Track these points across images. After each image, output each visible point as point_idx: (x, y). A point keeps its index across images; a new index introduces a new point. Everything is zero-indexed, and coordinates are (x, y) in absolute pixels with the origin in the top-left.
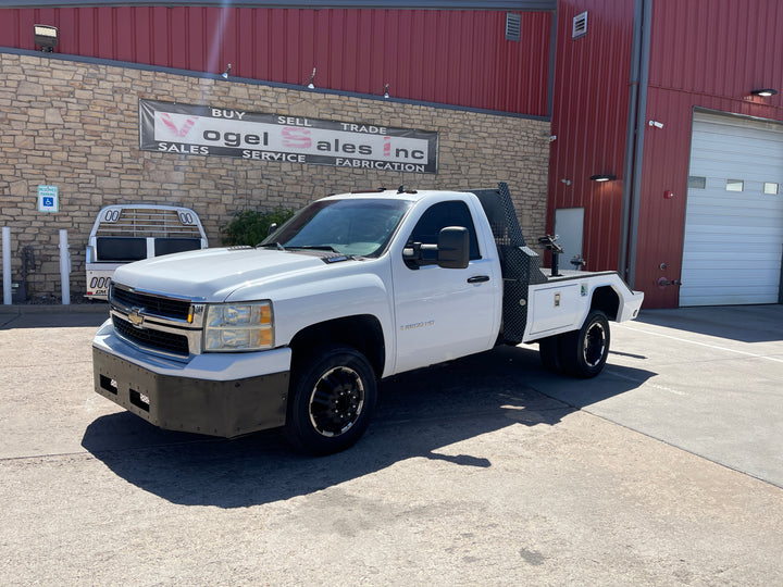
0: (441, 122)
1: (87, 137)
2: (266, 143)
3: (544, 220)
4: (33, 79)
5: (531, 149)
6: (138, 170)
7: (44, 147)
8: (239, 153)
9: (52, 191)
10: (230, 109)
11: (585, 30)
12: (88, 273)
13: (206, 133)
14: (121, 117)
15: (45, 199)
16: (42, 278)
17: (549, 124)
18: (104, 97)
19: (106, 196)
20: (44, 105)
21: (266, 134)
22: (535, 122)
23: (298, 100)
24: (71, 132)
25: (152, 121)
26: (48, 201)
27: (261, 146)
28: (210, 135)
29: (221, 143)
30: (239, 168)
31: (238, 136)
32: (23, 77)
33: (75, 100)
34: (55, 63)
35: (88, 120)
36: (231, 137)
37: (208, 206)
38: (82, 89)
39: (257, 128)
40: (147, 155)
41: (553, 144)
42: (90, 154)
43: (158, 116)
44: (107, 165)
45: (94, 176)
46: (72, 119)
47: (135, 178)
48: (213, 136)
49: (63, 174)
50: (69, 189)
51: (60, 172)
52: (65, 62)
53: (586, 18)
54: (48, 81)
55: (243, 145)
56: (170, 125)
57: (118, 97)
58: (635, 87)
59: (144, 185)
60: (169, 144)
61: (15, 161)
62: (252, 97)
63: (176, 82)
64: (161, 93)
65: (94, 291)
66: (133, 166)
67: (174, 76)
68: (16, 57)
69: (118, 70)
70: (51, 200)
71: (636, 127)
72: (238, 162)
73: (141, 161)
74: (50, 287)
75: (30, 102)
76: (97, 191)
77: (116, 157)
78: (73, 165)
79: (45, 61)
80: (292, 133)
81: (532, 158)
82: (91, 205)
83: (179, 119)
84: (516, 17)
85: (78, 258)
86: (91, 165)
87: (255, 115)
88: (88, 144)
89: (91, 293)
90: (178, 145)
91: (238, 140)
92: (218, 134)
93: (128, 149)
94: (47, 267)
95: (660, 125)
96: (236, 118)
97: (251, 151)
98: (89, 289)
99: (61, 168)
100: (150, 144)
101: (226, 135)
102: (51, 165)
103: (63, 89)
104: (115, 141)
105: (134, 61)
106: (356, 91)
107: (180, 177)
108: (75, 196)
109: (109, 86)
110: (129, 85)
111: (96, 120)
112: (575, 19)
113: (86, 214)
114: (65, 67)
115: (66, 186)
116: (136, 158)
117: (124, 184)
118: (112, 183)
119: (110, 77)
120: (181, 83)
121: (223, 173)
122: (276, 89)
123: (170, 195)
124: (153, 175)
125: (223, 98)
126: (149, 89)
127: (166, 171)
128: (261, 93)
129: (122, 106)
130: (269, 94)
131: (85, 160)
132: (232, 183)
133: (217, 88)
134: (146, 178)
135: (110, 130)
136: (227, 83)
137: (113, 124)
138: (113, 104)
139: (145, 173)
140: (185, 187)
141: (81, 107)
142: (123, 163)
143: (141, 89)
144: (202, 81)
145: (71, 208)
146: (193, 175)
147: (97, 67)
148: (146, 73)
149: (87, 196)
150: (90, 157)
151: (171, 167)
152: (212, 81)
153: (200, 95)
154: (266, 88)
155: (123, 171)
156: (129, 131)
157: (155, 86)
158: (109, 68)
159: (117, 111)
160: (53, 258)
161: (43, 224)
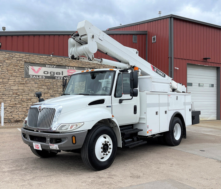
1: (9, 74)
2: (62, 75)
6: (24, 83)
8: (54, 78)
10: (52, 65)
11: (156, 41)
13: (44, 72)
14: (19, 68)
18: (14, 62)
19: (14, 92)
21: (62, 72)
23: (72, 61)
24: (4, 73)
25: (28, 69)
27: (61, 75)
28: (45, 73)
29: (49, 75)
30: (54, 82)
31: (54, 72)
33: (5, 63)
35: (9, 69)
36: (52, 73)
37: (45, 94)
38: (8, 60)
39: (59, 70)
40: (26, 79)
42: (9, 79)
43: (30, 67)
44: (14, 82)
45: (10, 86)
46: (4, 69)
47: (22, 86)
48: (47, 73)
49: (1, 85)
52: (3, 52)
53: (156, 37)
55: (55, 75)
56: (34, 70)
57: (18, 62)
58: (170, 58)
59: (25, 88)
60: (33, 76)
62: (58, 61)
63: (36, 57)
64: (31, 60)
66: (22, 82)
67: (35, 55)
69: (18, 54)
71: (171, 69)
72: (54, 80)
73: (25, 81)
76: (11, 90)
77: (17, 80)
78: (4, 83)
80: (70, 71)
82: (9, 95)
83: (36, 68)
84: (136, 37)
86: (9, 83)
87: (59, 66)
88: (9, 76)
90: (36, 76)
91: (54, 74)
92: (48, 72)
93: (21, 77)
95: (178, 69)
96: (53, 67)
97: (58, 77)
100: (27, 76)
101: (50, 72)
103: (2, 60)
104: (17, 75)
105: (23, 51)
107: (36, 85)
108: (5, 92)
109: (16, 59)
110: (21, 59)
111: (12, 69)
112: (153, 38)
113: (7, 97)
114: (3, 54)
115: (2, 89)
116: (23, 80)
117: (19, 88)
118: (16, 88)
119: (16, 56)
120: (37, 57)
121: (49, 84)
122: (66, 58)
123: (33, 91)
124: (28, 85)
125: (50, 62)
126: (28, 60)
127: (32, 84)
128: (61, 60)
129: (20, 65)
130: (64, 60)
131: (7, 81)
132: (52, 87)
133: (48, 59)
134: (26, 86)
135: (16, 72)
136: (51, 57)
137: (16, 70)
138: (17, 64)
139: (26, 84)
140: (38, 88)
141: (7, 65)
142: (19, 82)
143: (25, 59)
144: (43, 56)
145: (3, 96)
146: (40, 85)
147: (12, 53)
148: (27, 55)
149: (8, 92)
150: (9, 80)
151: (33, 82)
152: (46, 57)
153: (43, 61)
154: (63, 58)
155: (19, 84)
156: (21, 72)
157: (30, 58)
158: (16, 53)
159: (18, 66)
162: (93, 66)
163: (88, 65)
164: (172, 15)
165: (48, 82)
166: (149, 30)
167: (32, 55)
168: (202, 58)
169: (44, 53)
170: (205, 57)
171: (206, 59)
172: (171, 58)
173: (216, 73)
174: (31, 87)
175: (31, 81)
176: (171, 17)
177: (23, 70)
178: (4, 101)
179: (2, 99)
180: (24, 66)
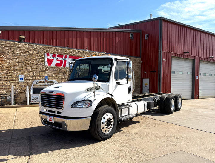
1: (32, 63)
3: (140, 81)
4: (18, 48)
5: (137, 65)
7: (21, 65)
9: (23, 76)
11: (148, 38)
12: (32, 97)
14: (39, 57)
15: (21, 78)
16: (20, 98)
17: (140, 59)
18: (36, 52)
19: (36, 77)
20: (21, 54)
22: (137, 58)
24: (28, 61)
26: (21, 79)
32: (15, 48)
33: (29, 54)
34: (24, 44)
35: (32, 58)
37: (61, 79)
38: (31, 51)
41: (142, 63)
42: (32, 66)
44: (36, 69)
45: (33, 72)
46: (28, 58)
47: (43, 72)
50: (27, 75)
51: (25, 71)
52: (26, 44)
53: (148, 35)
54: (22, 49)
58: (159, 52)
59: (45, 74)
61: (13, 69)
62: (72, 52)
63: (54, 49)
65: (33, 101)
66: (43, 69)
67: (53, 47)
68: (13, 42)
70: (22, 78)
71: (160, 61)
73: (45, 68)
74: (22, 101)
75: (17, 54)
76: (34, 76)
77: (39, 67)
78: (28, 70)
79: (21, 44)
81: (137, 67)
82: (32, 79)
84: (133, 34)
89: (32, 102)
93: (42, 65)
94: (21, 95)
95: (165, 60)
98: (32, 101)
102: (23, 69)
103: (26, 51)
104: (38, 63)
105: (43, 43)
106: (97, 50)
107: (54, 72)
108: (29, 77)
109: (37, 50)
110: (42, 50)
112: (146, 35)
113: (31, 82)
114: (26, 45)
116: (43, 67)
117: (41, 74)
118: (38, 74)
121: (65, 71)
122: (78, 50)
123: (52, 77)
124: (48, 72)
125: (65, 53)
126: (47, 51)
127: (51, 71)
128: (74, 51)
129: (40, 55)
130: (77, 52)
131: (31, 68)
133: (64, 50)
134: (46, 72)
135: (37, 61)
136: (66, 49)
138: (38, 54)
140: (56, 74)
142: (40, 69)
143: (45, 51)
144: (60, 48)
145: (27, 80)
147: (34, 45)
148: (47, 47)
149: (31, 77)
153: (59, 52)
154: (76, 50)
155: (40, 71)
156: (42, 61)
157: (49, 50)
158: (37, 45)
160: (23, 93)
161: (20, 85)
165: (64, 69)
166: (143, 30)
167: (51, 47)
168: (183, 52)
169: (61, 46)
170: (185, 51)
171: (186, 53)
173: (192, 64)
174: (50, 74)
175: (50, 68)
176: (161, 19)
177: (44, 60)
178: (29, 85)
179: (27, 83)
180: (45, 56)
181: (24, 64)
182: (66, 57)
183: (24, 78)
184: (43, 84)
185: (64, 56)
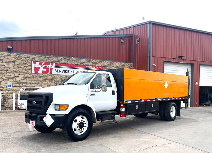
0: (105, 64)
1: (19, 71)
4: (7, 58)
7: (9, 73)
9: (10, 83)
11: (139, 42)
12: (18, 103)
14: (27, 66)
15: (9, 85)
16: (8, 104)
17: (132, 64)
18: (23, 61)
19: (23, 84)
20: (9, 63)
22: (129, 63)
23: (70, 60)
24: (15, 69)
26: (10, 86)
30: (55, 77)
32: (4, 57)
33: (16, 62)
34: (12, 54)
35: (19, 67)
38: (18, 59)
40: (33, 74)
44: (24, 77)
45: (21, 80)
46: (16, 66)
47: (30, 80)
49: (13, 79)
50: (15, 83)
51: (12, 79)
52: (14, 53)
53: (139, 39)
54: (10, 58)
57: (26, 61)
59: (32, 81)
61: (2, 77)
62: (58, 60)
65: (19, 107)
66: (30, 77)
68: (2, 52)
69: (26, 55)
70: (10, 85)
71: (150, 66)
72: (55, 75)
73: (32, 76)
74: (10, 106)
75: (6, 63)
76: (21, 83)
77: (26, 75)
78: (16, 77)
79: (9, 53)
82: (20, 86)
84: (123, 39)
85: (16, 99)
86: (20, 77)
88: (19, 72)
93: (29, 73)
94: (9, 101)
95: (155, 65)
99: (13, 78)
102: (11, 77)
103: (14, 60)
104: (25, 71)
105: (30, 52)
106: (84, 57)
107: (41, 79)
108: (16, 84)
109: (24, 58)
110: (29, 58)
111: (21, 66)
112: (137, 40)
113: (18, 89)
114: (14, 55)
115: (14, 82)
116: (30, 75)
117: (28, 81)
118: (25, 81)
119: (25, 57)
120: (41, 57)
121: (51, 78)
122: (64, 58)
123: (39, 84)
124: (34, 79)
125: (51, 60)
126: (34, 59)
127: (37, 78)
128: (60, 59)
129: (28, 63)
130: (62, 59)
131: (18, 76)
132: (54, 80)
133: (50, 58)
134: (33, 80)
135: (25, 69)
136: (52, 57)
137: (25, 67)
138: (25, 63)
139: (33, 78)
140: (42, 82)
141: (18, 64)
142: (27, 76)
143: (32, 59)
144: (46, 56)
145: (15, 87)
146: (44, 79)
147: (22, 54)
148: (33, 55)
149: (19, 84)
150: (20, 75)
151: (39, 77)
152: (49, 57)
153: (46, 60)
154: (62, 57)
155: (27, 78)
156: (29, 69)
157: (35, 58)
158: (24, 54)
159: (26, 64)
160: (10, 99)
161: (8, 91)
162: (87, 63)
163: (82, 63)
164: (150, 21)
165: (51, 76)
166: (134, 34)
167: (37, 55)
168: (178, 56)
169: (47, 54)
170: (180, 55)
171: (181, 57)
172: (150, 56)
173: (191, 68)
174: (37, 81)
175: (37, 76)
176: (150, 23)
177: (31, 68)
178: (16, 91)
179: (14, 90)
180: (31, 64)
181: (12, 72)
182: (52, 65)
183: (12, 85)
184: (29, 91)
185: (50, 63)
